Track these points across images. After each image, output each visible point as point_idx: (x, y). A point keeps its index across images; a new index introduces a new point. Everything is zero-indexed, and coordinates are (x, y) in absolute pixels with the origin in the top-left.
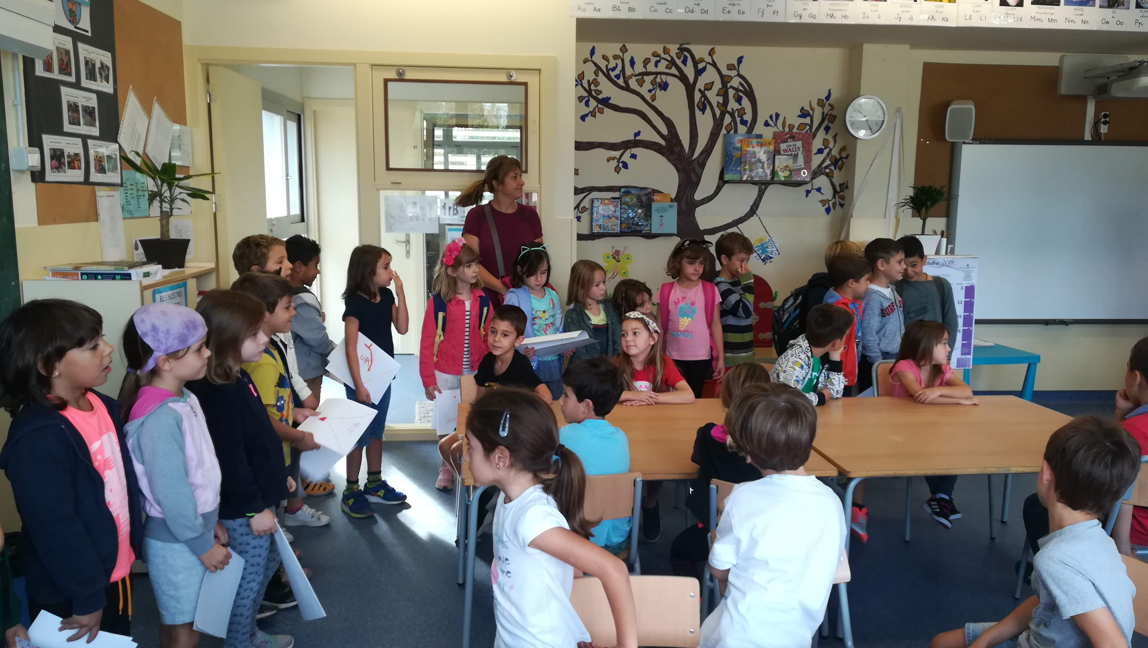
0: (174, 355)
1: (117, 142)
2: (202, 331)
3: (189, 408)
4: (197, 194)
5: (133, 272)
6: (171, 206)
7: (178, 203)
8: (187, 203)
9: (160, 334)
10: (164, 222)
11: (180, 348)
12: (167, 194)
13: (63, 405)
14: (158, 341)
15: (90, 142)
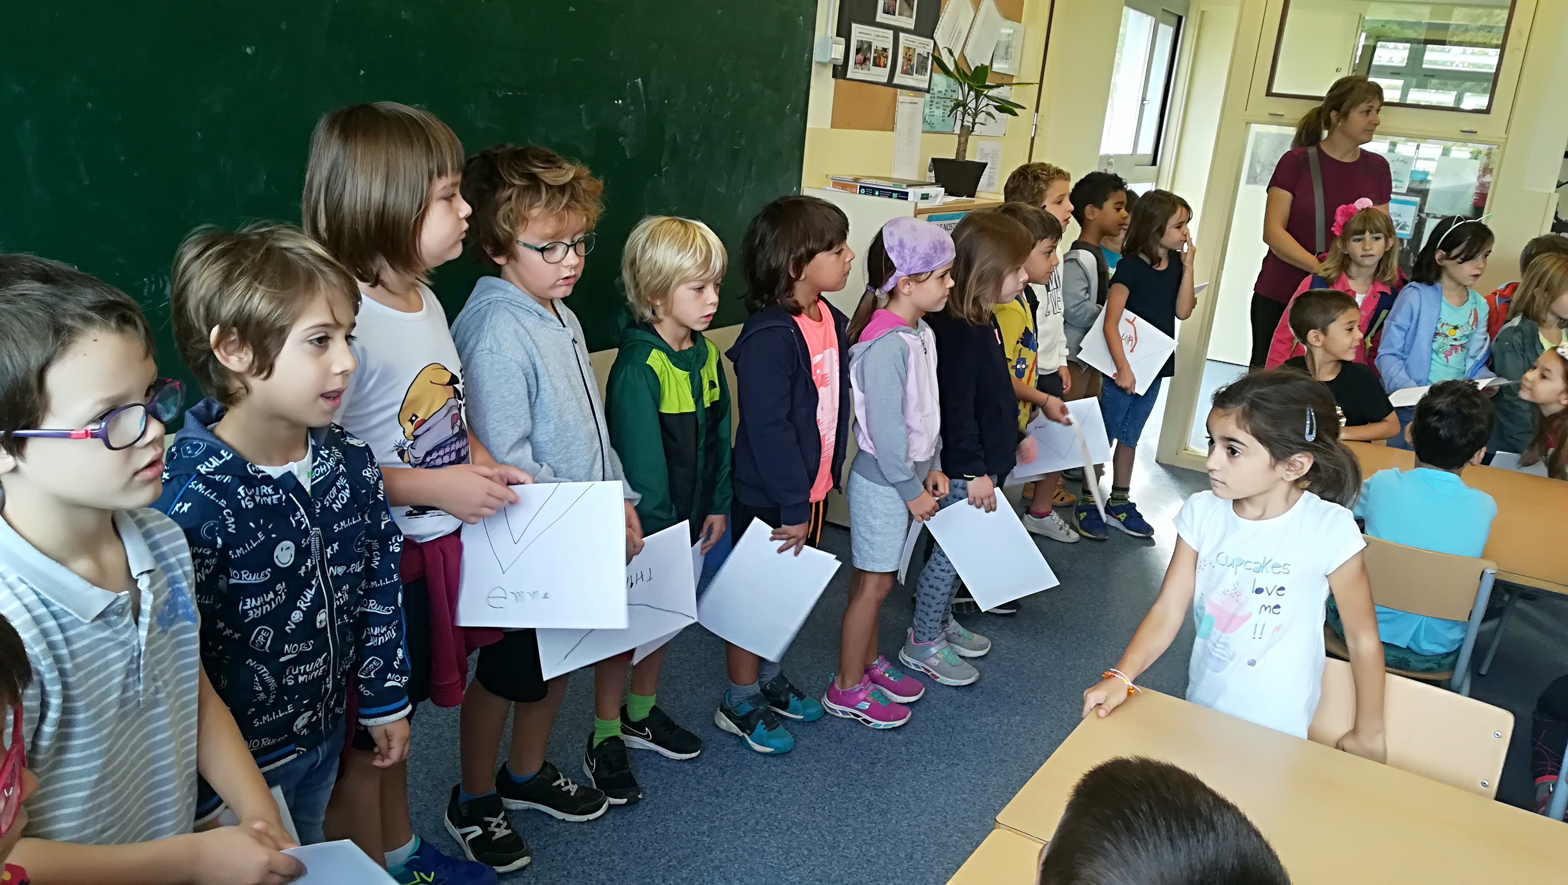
0: (915, 277)
1: (932, 38)
2: (950, 255)
3: (920, 343)
4: (1006, 107)
5: (910, 191)
6: (974, 120)
7: (981, 117)
8: (994, 118)
9: (906, 251)
10: (963, 139)
11: (922, 271)
12: (972, 105)
13: (798, 311)
14: (903, 258)
15: (902, 35)
